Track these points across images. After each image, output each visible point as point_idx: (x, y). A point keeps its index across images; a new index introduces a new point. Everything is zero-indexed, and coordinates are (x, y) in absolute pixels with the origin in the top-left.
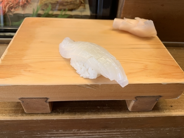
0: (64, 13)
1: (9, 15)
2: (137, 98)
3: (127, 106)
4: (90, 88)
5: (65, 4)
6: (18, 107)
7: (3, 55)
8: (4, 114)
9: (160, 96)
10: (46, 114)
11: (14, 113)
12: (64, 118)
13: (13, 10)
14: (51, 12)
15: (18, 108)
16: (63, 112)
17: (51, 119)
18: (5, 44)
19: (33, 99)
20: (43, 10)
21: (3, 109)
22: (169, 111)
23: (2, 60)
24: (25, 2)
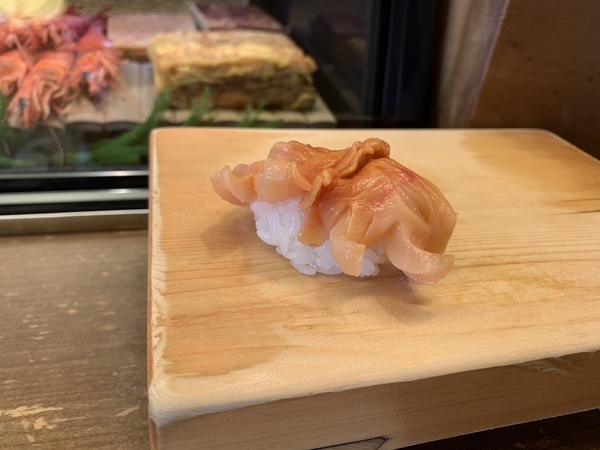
0: (252, 116)
1: (53, 128)
4: (557, 371)
5: (251, 86)
14: (206, 117)
18: (49, 237)
23: (163, 294)
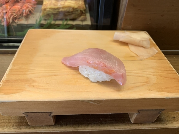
0: (65, 23)
1: (13, 26)
2: (140, 112)
3: (129, 117)
4: (94, 103)
6: (22, 119)
7: (8, 70)
8: (9, 127)
9: (163, 110)
10: (49, 126)
11: (19, 125)
12: (67, 130)
13: (16, 21)
14: (53, 22)
15: (22, 121)
16: (66, 124)
17: (54, 131)
19: (37, 113)
20: (45, 20)
21: (8, 121)
22: (171, 123)
23: (7, 75)
24: (29, 13)
